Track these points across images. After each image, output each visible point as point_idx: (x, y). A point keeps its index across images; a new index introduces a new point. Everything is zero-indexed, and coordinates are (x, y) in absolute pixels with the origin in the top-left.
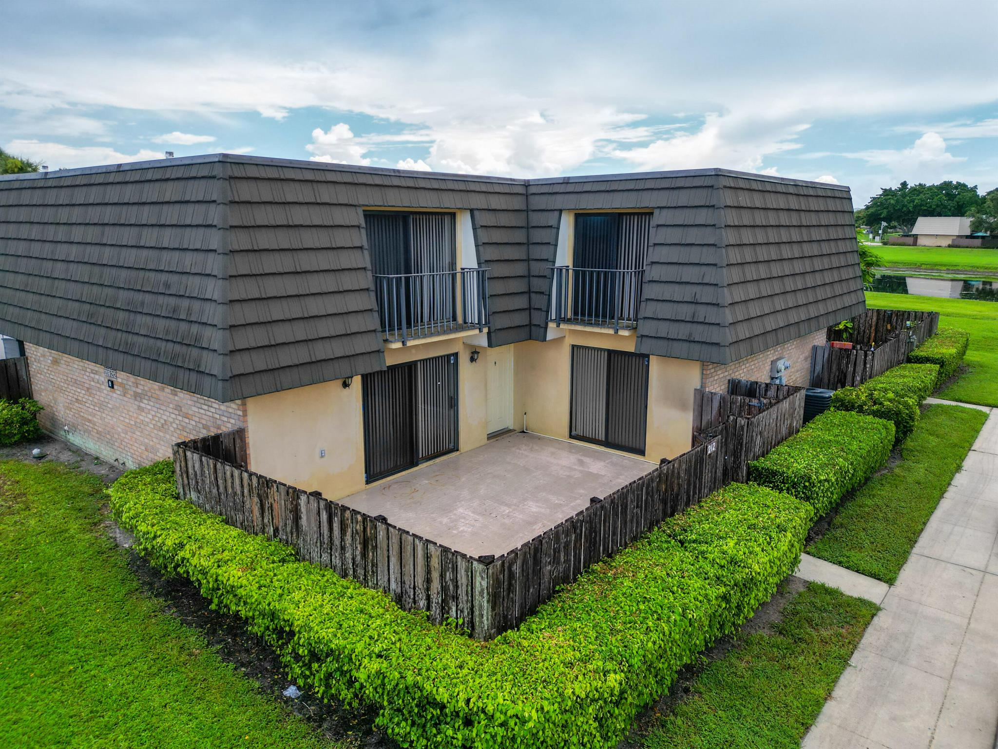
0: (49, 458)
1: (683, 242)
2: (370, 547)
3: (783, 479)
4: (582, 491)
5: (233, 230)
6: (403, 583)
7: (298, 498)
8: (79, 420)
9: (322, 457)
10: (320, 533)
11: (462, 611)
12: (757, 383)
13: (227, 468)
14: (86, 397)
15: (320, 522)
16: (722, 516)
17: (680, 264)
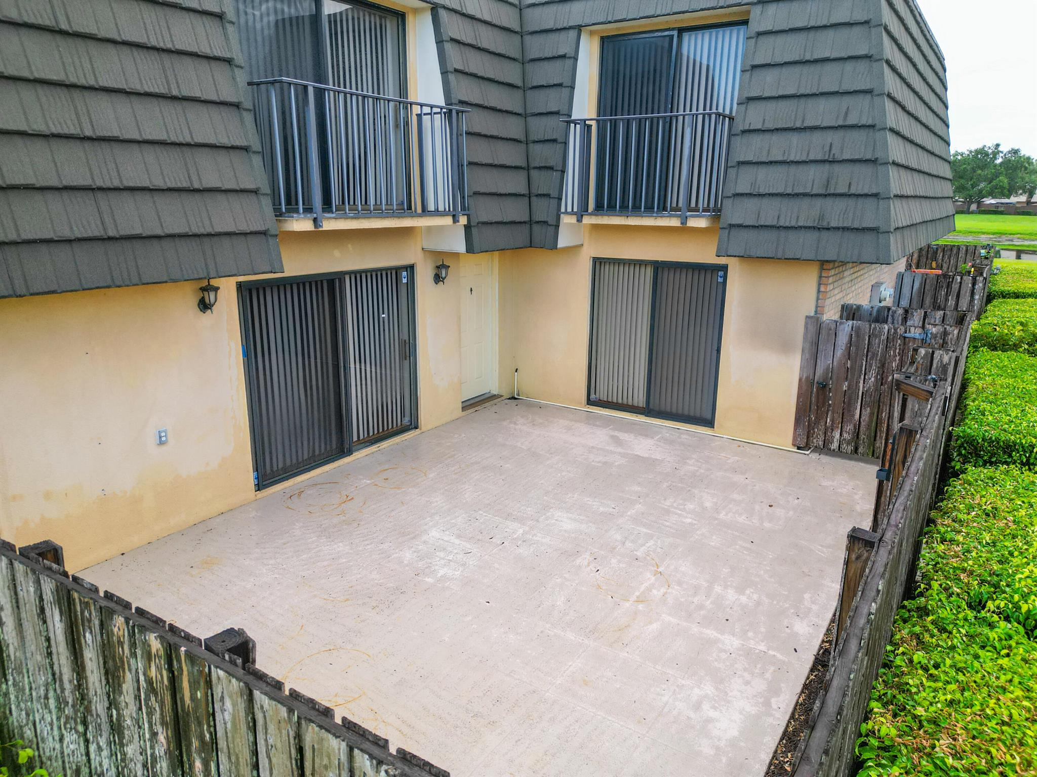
1: (808, 57)
2: (195, 744)
9: (161, 443)
10: (54, 674)
12: (889, 308)
15: (48, 640)
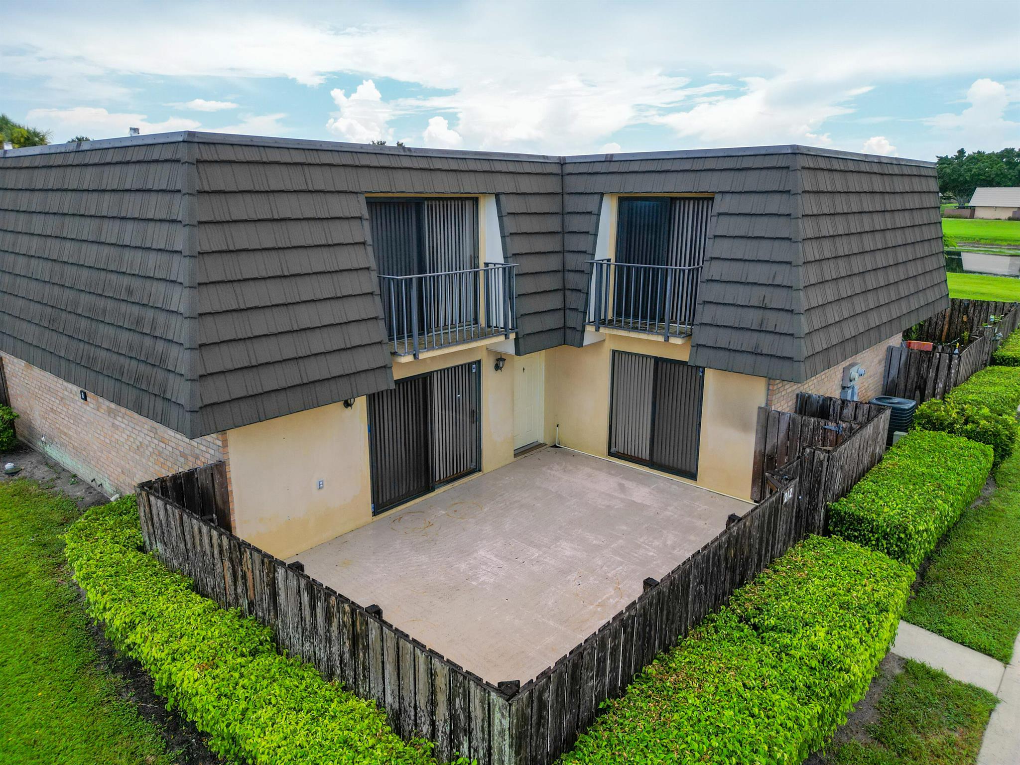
0: (22, 474)
1: (750, 235)
2: (361, 646)
3: (872, 528)
4: (625, 528)
5: (202, 227)
6: (401, 698)
7: (275, 571)
8: (55, 432)
9: (320, 488)
10: (302, 618)
11: (476, 750)
12: (831, 399)
13: (194, 521)
14: (61, 407)
15: (301, 603)
16: (805, 589)
17: (746, 260)
